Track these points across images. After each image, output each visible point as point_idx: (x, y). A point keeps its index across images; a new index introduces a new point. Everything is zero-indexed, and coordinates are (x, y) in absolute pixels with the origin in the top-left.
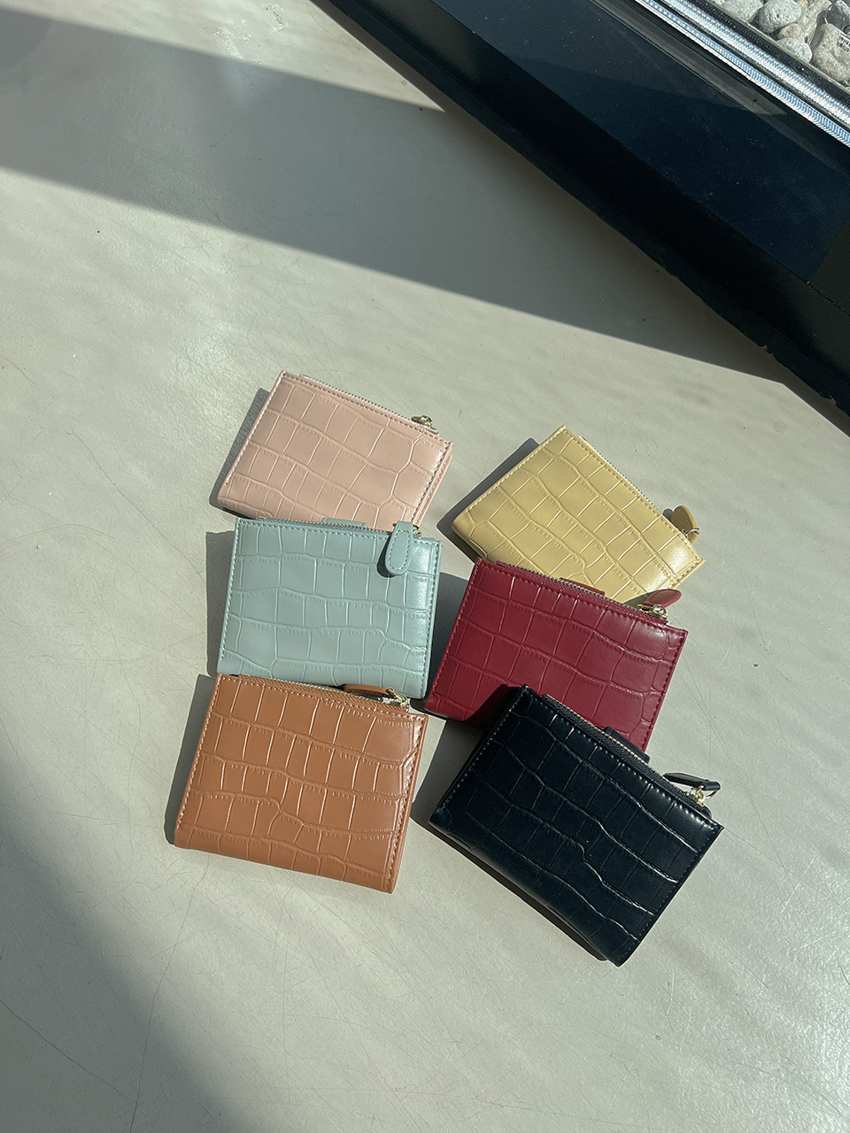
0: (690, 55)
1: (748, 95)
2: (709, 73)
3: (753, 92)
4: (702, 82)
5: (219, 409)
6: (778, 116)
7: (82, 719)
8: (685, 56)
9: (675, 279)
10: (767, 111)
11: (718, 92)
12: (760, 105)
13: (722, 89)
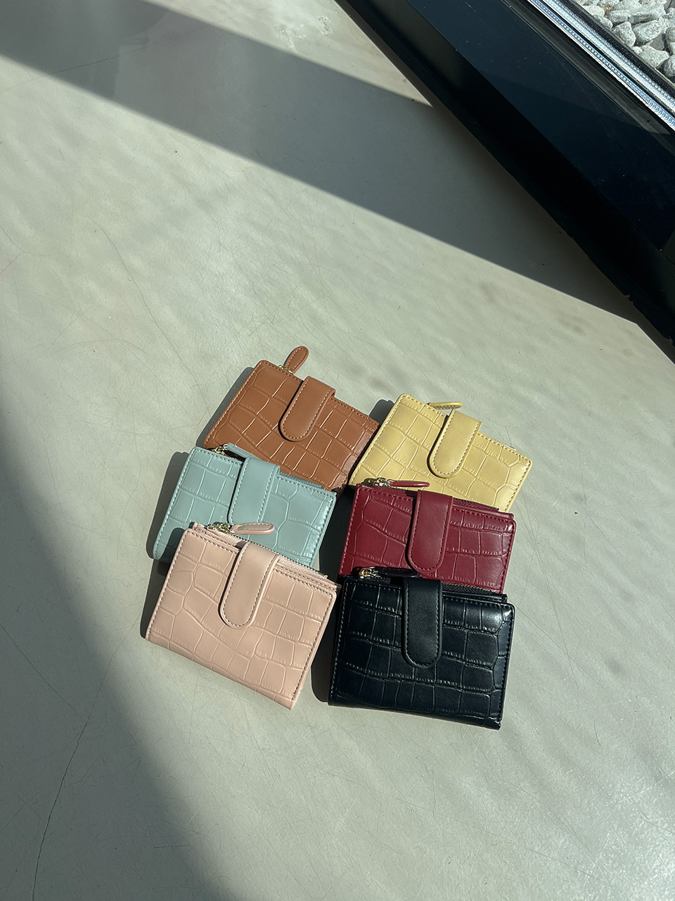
0: (608, 85)
1: (644, 117)
2: (619, 98)
3: (648, 115)
4: (614, 104)
5: (233, 280)
6: (664, 135)
7: (101, 467)
8: (604, 85)
9: (571, 240)
10: (657, 130)
11: (623, 112)
12: (651, 125)
13: (626, 111)
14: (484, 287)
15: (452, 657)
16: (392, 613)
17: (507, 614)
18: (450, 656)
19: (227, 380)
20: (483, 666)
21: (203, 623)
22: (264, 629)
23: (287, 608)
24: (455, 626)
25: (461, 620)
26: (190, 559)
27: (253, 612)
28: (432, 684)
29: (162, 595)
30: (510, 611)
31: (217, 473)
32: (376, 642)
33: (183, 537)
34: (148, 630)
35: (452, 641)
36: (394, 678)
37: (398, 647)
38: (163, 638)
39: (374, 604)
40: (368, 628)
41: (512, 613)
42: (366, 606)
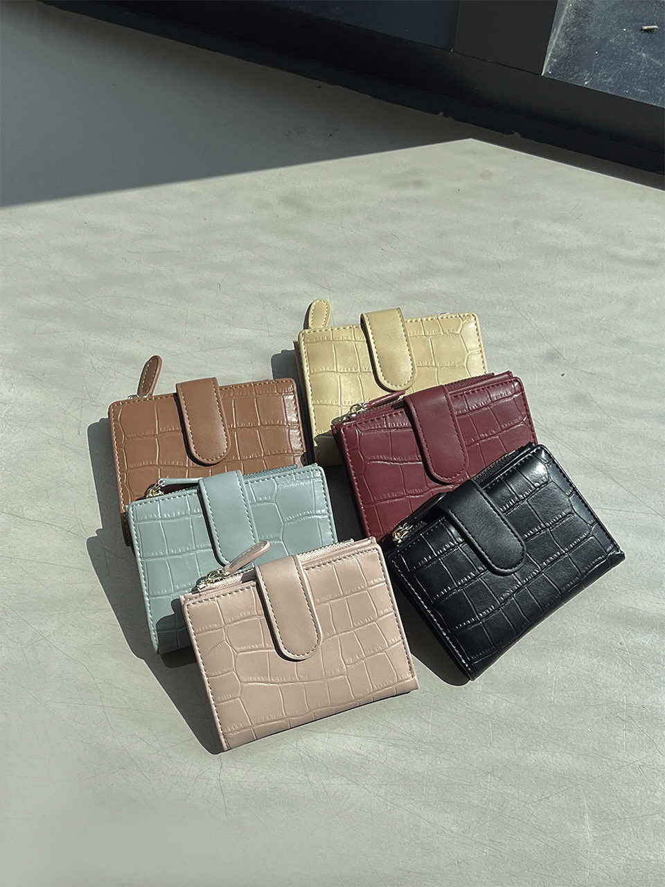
14: (289, 201)
15: (535, 534)
16: (453, 547)
17: (543, 455)
18: (532, 536)
20: (564, 517)
21: (273, 680)
22: (337, 634)
23: (344, 595)
24: (513, 507)
25: (513, 497)
26: (212, 630)
27: (316, 626)
28: (540, 573)
29: (209, 690)
30: (543, 452)
31: (177, 517)
32: (463, 585)
33: (187, 615)
34: (222, 737)
35: (522, 522)
36: (506, 600)
37: (485, 570)
38: (244, 731)
39: (432, 554)
40: (446, 581)
41: (546, 452)
42: (427, 564)
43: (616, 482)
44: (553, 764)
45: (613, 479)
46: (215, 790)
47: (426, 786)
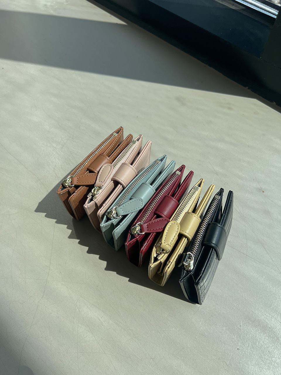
1: (230, 3)
6: (243, 9)
10: (238, 8)
11: (220, 3)
12: (235, 6)
13: (221, 3)
19: (55, 173)
43: (266, 251)
44: (184, 369)
45: (265, 249)
46: (35, 305)
47: (121, 350)
